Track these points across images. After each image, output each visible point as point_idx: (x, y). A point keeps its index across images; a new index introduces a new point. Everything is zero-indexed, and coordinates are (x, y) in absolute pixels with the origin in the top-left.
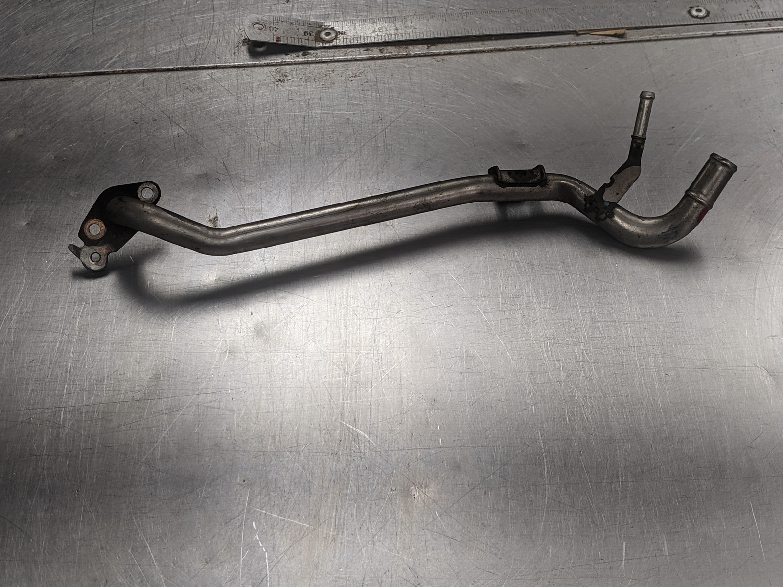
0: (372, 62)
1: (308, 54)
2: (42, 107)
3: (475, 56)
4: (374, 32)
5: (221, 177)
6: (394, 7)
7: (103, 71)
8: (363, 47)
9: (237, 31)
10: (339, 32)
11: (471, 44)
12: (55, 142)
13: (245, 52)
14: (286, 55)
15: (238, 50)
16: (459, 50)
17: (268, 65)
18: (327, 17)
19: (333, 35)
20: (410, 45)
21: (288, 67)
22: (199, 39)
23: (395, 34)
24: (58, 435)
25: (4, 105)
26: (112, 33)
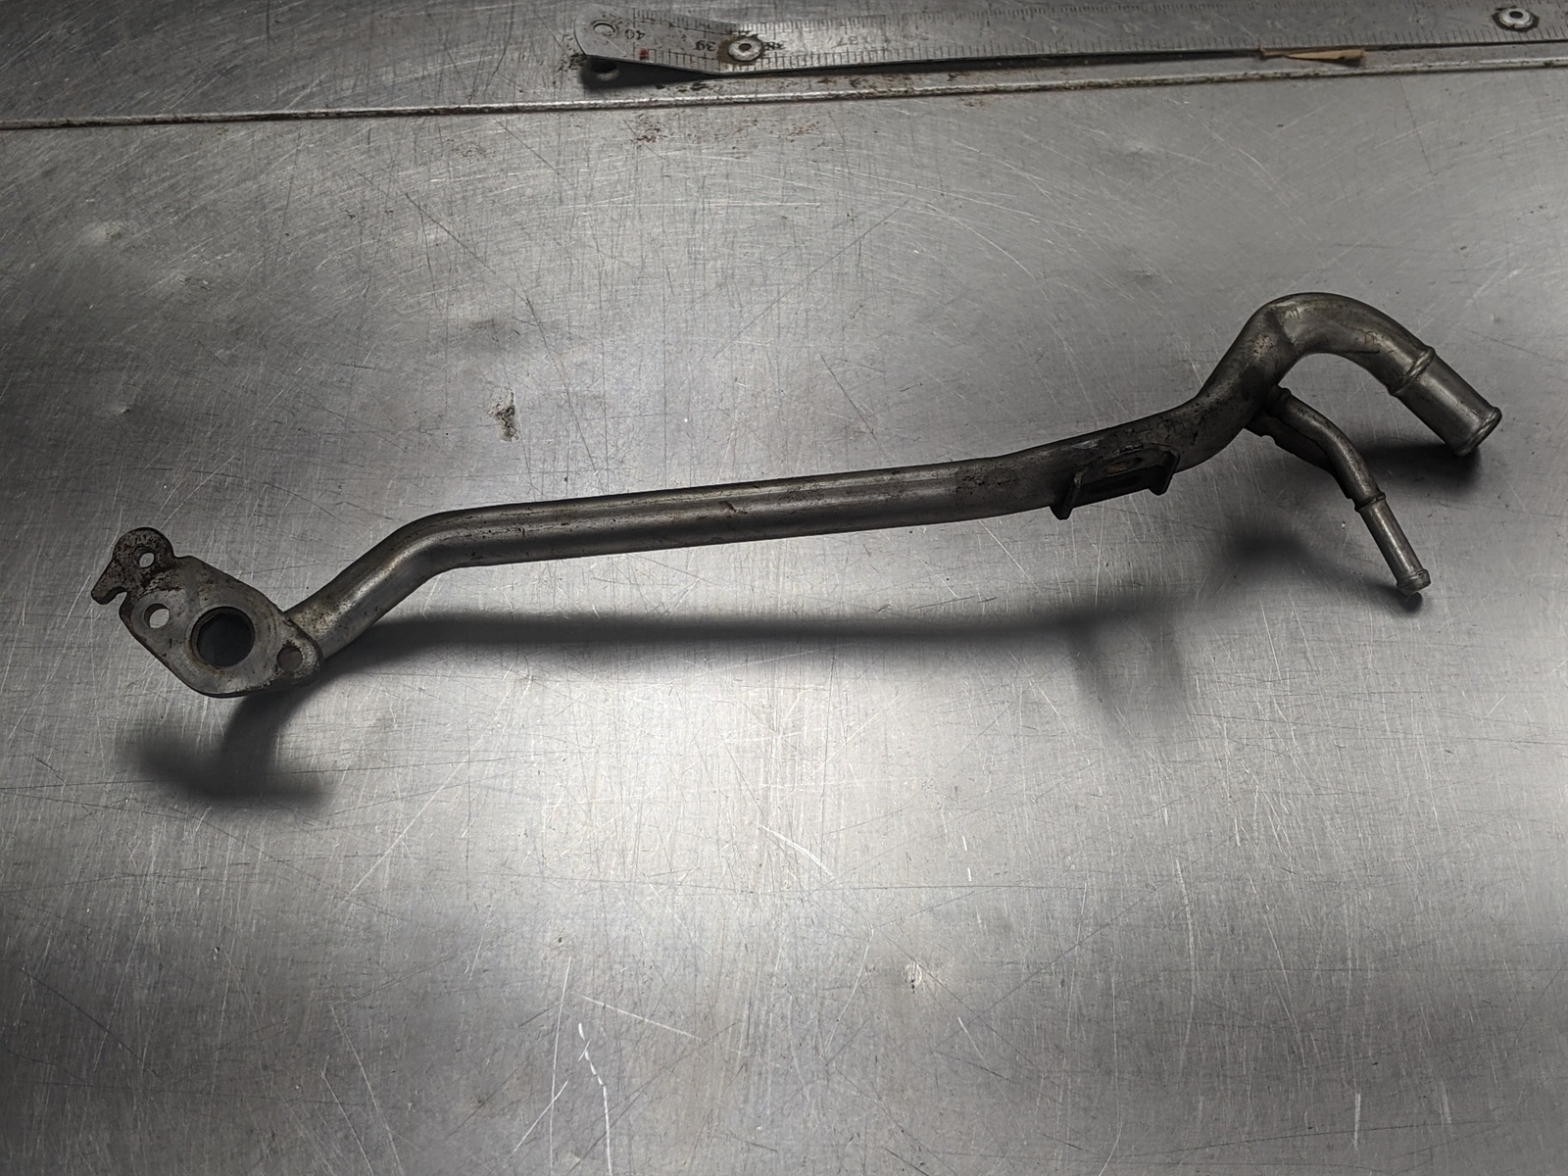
0: (835, 105)
1: (704, 86)
2: (163, 180)
3: (1048, 95)
4: (840, 44)
5: (522, 328)
7: (286, 111)
8: (817, 75)
9: (559, 38)
10: (768, 44)
11: (1040, 72)
12: (187, 249)
13: (575, 80)
14: (659, 87)
15: (562, 77)
16: (1015, 85)
17: (621, 107)
18: (744, 13)
19: (756, 50)
20: (914, 72)
21: (661, 112)
22: (483, 53)
23: (884, 50)
24: (180, 835)
25: (84, 174)
26: (306, 37)
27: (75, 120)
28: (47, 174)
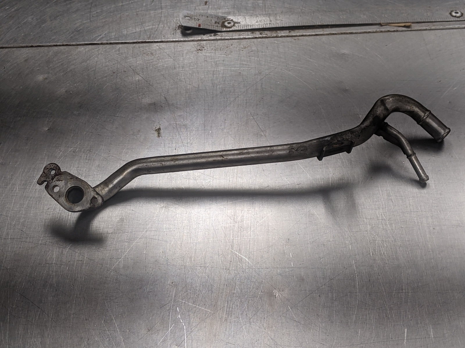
0: (255, 40)
1: (217, 35)
2: (59, 62)
3: (318, 37)
4: (257, 22)
5: (163, 105)
6: (270, 8)
7: (95, 42)
8: (250, 31)
9: (175, 21)
10: (236, 22)
11: (316, 30)
12: (66, 82)
13: (179, 33)
14: (204, 35)
15: (175, 32)
16: (308, 34)
17: (193, 41)
18: (229, 13)
19: (232, 24)
20: (279, 30)
21: (204, 42)
22: (153, 25)
23: (270, 24)
24: (62, 252)
25: (36, 61)
26: (101, 21)
27: (34, 45)
28: (26, 61)
